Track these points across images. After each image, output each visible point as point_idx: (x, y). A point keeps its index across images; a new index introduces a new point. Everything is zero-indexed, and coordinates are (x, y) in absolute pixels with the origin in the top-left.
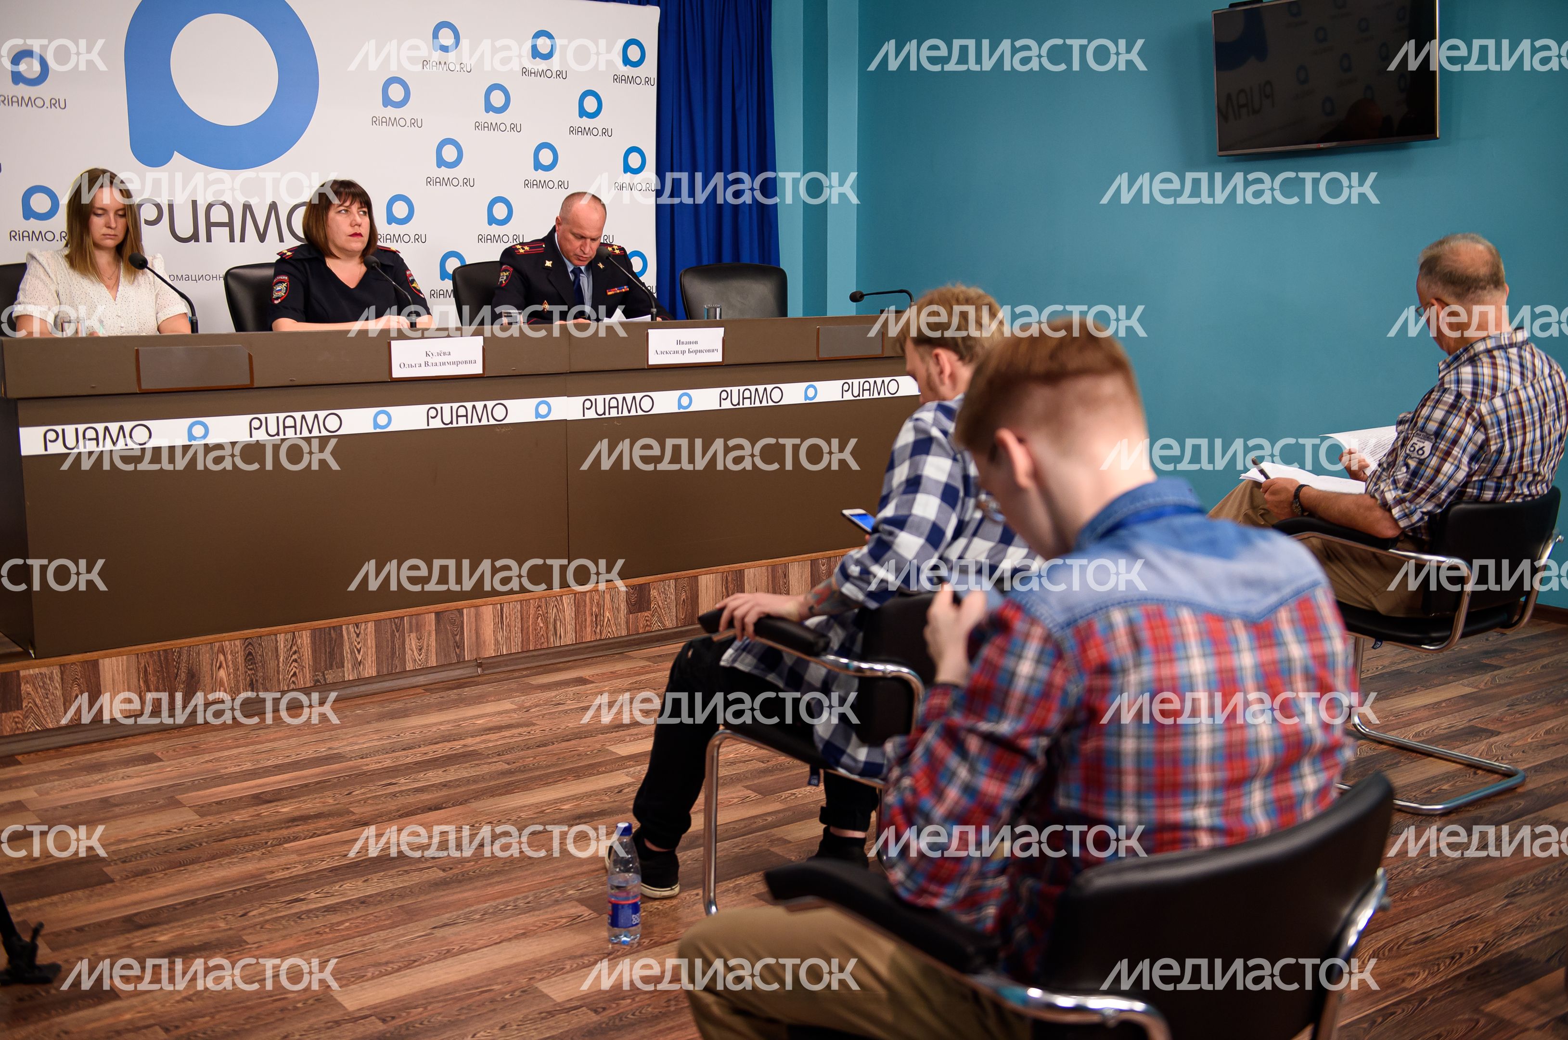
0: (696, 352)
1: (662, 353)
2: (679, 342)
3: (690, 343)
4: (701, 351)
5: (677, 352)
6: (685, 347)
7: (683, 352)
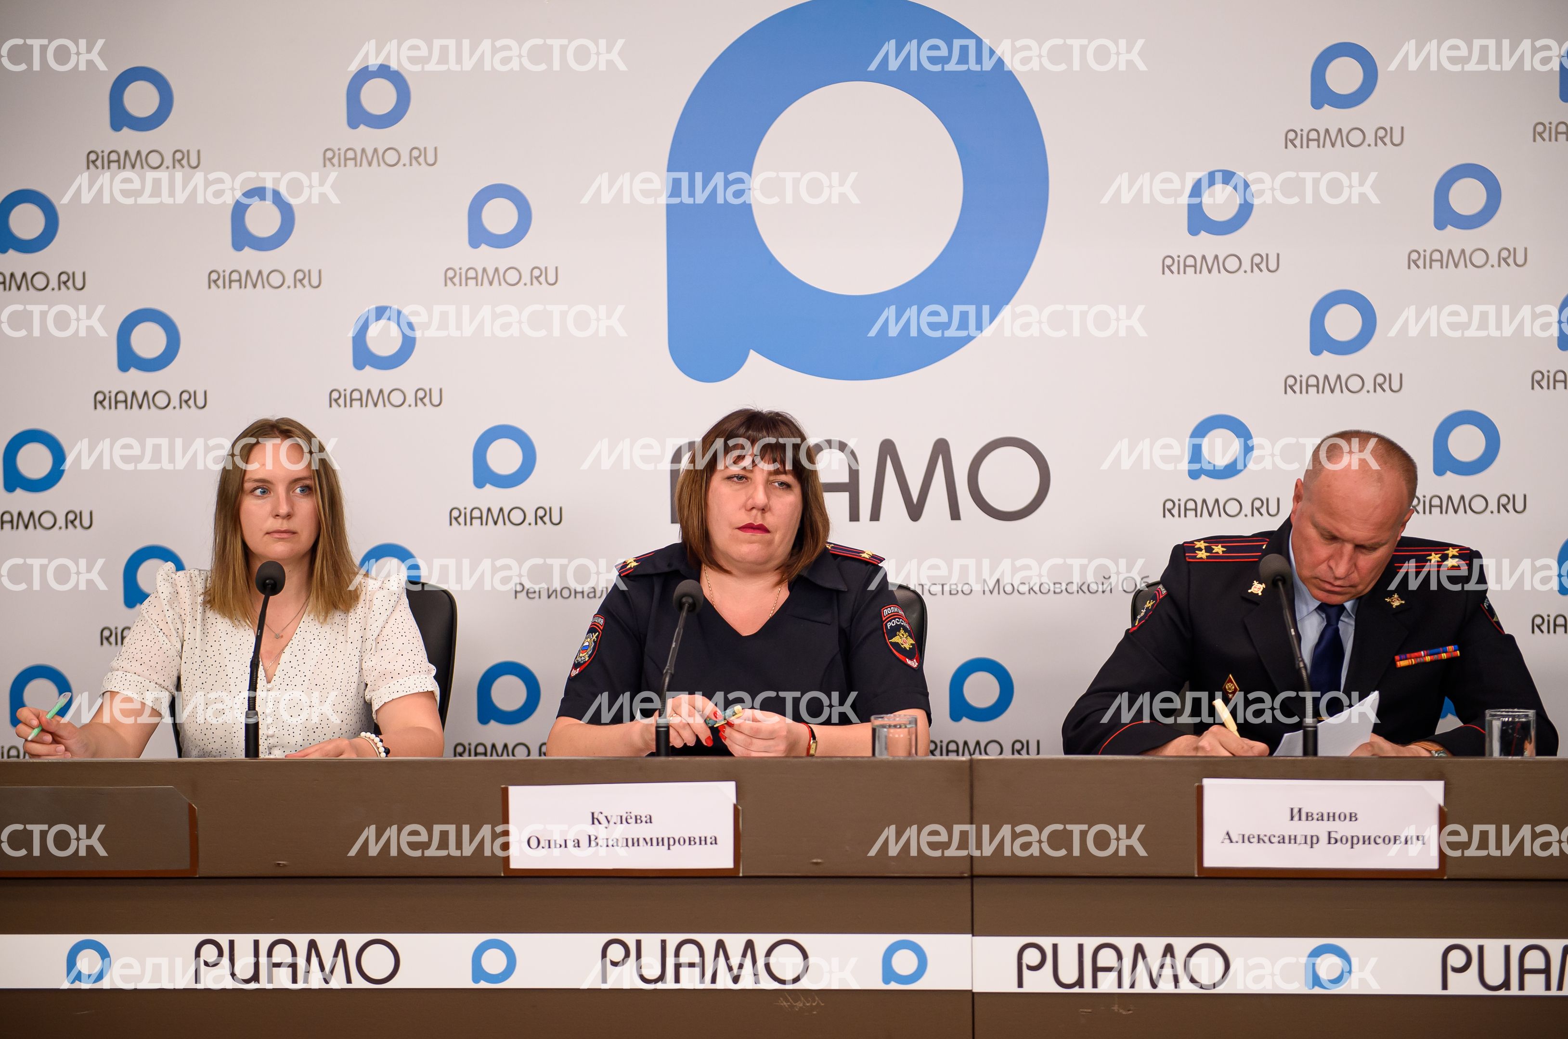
0: (1353, 841)
1: (1246, 839)
2: (1296, 814)
3: (1331, 817)
4: (1367, 840)
5: (1293, 839)
6: (1320, 829)
7: (1312, 841)
